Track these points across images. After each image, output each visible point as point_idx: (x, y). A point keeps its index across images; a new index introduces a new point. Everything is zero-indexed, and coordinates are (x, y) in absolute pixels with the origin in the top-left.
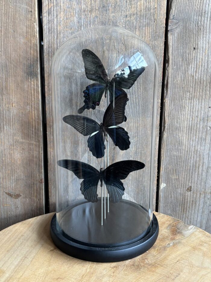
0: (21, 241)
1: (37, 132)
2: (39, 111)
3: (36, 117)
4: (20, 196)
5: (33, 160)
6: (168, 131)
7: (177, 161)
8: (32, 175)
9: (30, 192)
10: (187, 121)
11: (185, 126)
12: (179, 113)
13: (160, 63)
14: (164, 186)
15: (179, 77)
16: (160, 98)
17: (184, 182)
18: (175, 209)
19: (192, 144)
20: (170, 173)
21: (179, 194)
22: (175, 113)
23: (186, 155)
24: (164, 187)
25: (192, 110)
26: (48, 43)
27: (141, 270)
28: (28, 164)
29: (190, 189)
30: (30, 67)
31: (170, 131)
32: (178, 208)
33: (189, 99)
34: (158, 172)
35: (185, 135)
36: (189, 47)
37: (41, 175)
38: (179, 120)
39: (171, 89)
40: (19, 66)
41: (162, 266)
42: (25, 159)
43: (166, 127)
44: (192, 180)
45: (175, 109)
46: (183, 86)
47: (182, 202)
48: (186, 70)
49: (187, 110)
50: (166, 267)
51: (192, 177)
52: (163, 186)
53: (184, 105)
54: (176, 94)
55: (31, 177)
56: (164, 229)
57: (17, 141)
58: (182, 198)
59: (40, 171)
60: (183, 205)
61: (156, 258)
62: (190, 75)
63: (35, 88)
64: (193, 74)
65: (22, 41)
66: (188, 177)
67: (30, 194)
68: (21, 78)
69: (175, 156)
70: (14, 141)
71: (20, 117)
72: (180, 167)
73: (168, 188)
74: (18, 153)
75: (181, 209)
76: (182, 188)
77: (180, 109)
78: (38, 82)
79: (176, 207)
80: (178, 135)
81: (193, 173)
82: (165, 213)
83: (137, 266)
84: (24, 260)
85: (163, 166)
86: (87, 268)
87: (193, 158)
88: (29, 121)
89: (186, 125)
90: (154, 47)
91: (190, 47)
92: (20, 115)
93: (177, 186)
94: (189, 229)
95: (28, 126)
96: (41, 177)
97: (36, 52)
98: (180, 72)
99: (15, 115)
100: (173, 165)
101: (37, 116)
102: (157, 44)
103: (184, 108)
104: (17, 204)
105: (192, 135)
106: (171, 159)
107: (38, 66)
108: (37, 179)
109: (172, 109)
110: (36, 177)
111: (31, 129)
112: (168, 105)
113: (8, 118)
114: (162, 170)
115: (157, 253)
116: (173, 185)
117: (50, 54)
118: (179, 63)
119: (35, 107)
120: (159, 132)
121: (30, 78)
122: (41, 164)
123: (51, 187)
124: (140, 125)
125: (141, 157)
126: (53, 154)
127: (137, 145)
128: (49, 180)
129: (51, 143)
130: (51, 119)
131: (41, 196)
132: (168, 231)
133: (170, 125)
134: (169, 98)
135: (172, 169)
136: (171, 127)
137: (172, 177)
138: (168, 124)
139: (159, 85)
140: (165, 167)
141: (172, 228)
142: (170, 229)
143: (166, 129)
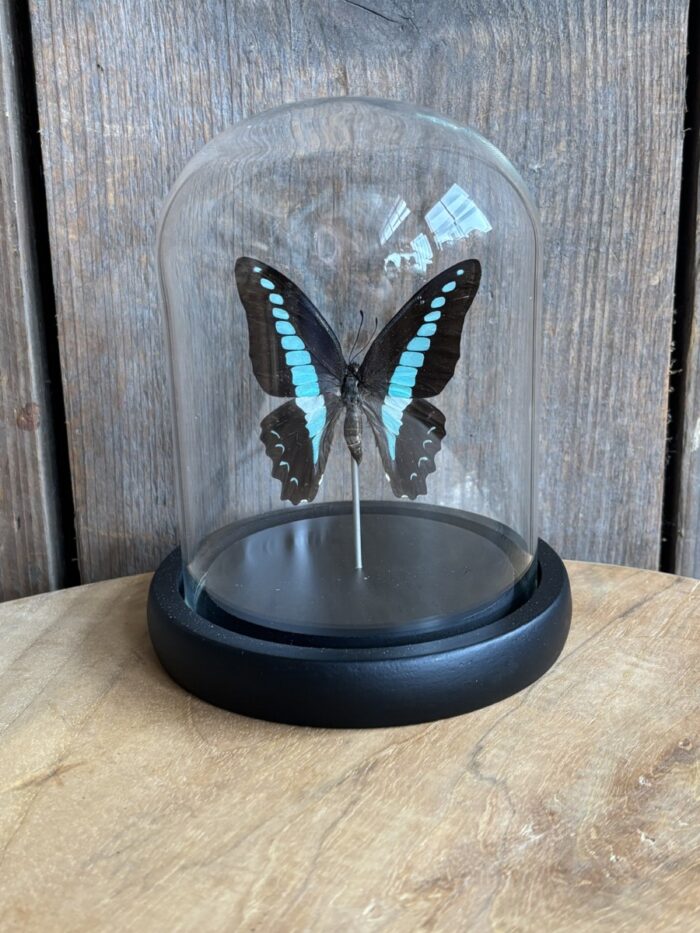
37: (22, 380)
59: (16, 357)
83: (586, 874)
96: (22, 392)
108: (3, 407)
120: (682, 109)
122: (16, 319)
123: (83, 448)
124: (584, 64)
125: (596, 266)
126: (83, 256)
127: (567, 188)
128: (69, 414)
129: (64, 189)
130: (56, 49)
131: (28, 504)
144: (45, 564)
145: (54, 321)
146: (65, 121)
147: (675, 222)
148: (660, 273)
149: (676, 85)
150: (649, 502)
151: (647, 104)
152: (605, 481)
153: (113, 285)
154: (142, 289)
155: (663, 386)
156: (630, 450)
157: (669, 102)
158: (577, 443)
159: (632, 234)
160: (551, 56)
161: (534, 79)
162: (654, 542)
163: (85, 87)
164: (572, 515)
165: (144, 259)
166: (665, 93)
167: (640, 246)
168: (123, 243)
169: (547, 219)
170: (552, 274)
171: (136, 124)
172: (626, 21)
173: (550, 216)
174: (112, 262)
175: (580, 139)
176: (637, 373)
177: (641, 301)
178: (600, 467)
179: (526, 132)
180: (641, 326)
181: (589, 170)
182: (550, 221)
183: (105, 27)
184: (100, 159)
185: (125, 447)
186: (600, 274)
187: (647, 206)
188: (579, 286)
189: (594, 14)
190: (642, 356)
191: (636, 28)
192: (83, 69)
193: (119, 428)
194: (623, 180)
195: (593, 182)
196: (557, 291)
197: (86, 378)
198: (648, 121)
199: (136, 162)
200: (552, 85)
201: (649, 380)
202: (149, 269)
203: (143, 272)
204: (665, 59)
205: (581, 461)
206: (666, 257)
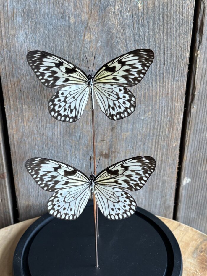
6: (199, 103)
14: (188, 182)
20: (197, 163)
24: (188, 184)
31: (202, 103)
34: (179, 162)
37: (1, 167)
43: (196, 97)
52: (187, 181)
56: (188, 258)
73: (194, 184)
85: (187, 154)
96: (2, 170)
100: (204, 153)
106: (202, 144)
112: (202, 62)
114: (186, 160)
116: (202, 180)
120: (184, 104)
123: (19, 183)
124: (157, 92)
125: (158, 142)
126: (18, 137)
127: (151, 123)
128: (15, 174)
129: (12, 121)
130: (9, 86)
131: (4, 196)
132: (194, 263)
133: (202, 93)
134: (204, 51)
135: (202, 158)
136: (205, 96)
137: (200, 169)
138: (200, 92)
139: (188, 28)
140: (190, 155)
141: (200, 256)
142: (198, 257)
143: (197, 99)
144: (9, 210)
145: (10, 153)
146: (11, 104)
147: (180, 131)
148: (176, 143)
149: (182, 98)
150: (171, 197)
151: (174, 102)
152: (159, 192)
153: (26, 144)
154: (34, 145)
155: (175, 170)
156: (166, 185)
157: (180, 102)
158: (152, 183)
159: (168, 134)
160: (147, 91)
161: (142, 97)
162: (172, 206)
163: (17, 96)
164: (150, 200)
165: (35, 138)
166: (179, 100)
167: (170, 137)
168: (29, 134)
169: (145, 130)
170: (146, 143)
171: (32, 105)
172: (169, 82)
173: (146, 130)
174: (26, 139)
175: (155, 111)
176: (169, 166)
177: (170, 150)
178: (158, 189)
179: (140, 110)
180: (170, 156)
181: (157, 119)
182: (146, 131)
183: (22, 81)
184: (22, 114)
185: (30, 183)
186: (159, 143)
187: (173, 128)
188: (154, 146)
189: (160, 80)
190: (170, 163)
191: (171, 84)
192: (16, 91)
193: (28, 178)
194: (166, 121)
195: (158, 122)
196: (147, 147)
197: (19, 166)
198: (174, 107)
199: (32, 114)
200: (148, 98)
201: (172, 169)
202: (36, 140)
203: (34, 141)
204: (179, 91)
205: (153, 187)
206: (177, 140)
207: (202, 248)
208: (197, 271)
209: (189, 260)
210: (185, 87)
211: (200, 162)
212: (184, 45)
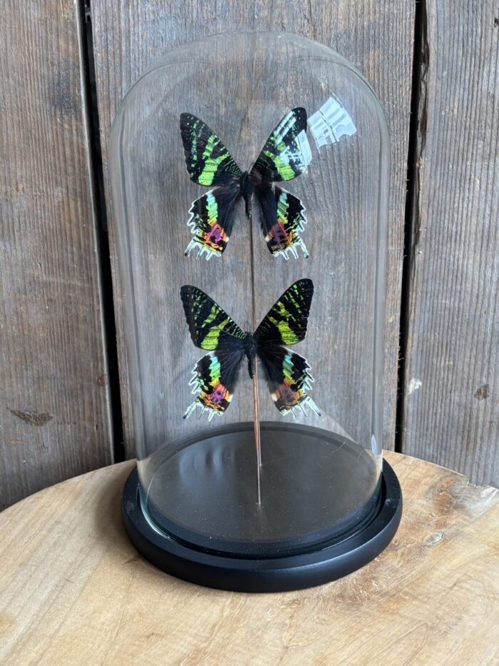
0: (54, 538)
1: (84, 256)
2: (86, 203)
3: (80, 217)
4: (50, 418)
5: (78, 328)
6: (428, 245)
7: (451, 321)
8: (78, 366)
9: (74, 410)
10: (478, 216)
11: (473, 231)
12: (457, 195)
13: (405, 64)
14: (417, 387)
15: (457, 98)
16: (407, 159)
17: (469, 373)
18: (447, 442)
19: (491, 278)
20: (431, 352)
21: (455, 405)
22: (446, 196)
23: (474, 304)
24: (418, 390)
25: (490, 186)
26: (103, 18)
27: (363, 609)
28: (66, 339)
29: (483, 393)
30: (59, 84)
31: (433, 244)
32: (453, 442)
33: (483, 157)
34: (400, 352)
35: (473, 253)
36: (482, 17)
37: (100, 365)
38: (455, 215)
39: (434, 133)
40: (29, 82)
41: (415, 598)
42: (57, 325)
43: (422, 236)
44: (489, 369)
45: (445, 185)
46: (468, 124)
47: (464, 426)
48: (473, 81)
49: (477, 187)
50: (425, 599)
51: (489, 362)
52: (415, 385)
53: (471, 175)
54: (448, 145)
55: (76, 370)
56: (418, 499)
57: (34, 281)
58: (463, 414)
59: (97, 354)
60: (466, 433)
61: (399, 576)
62: (486, 94)
63: (75, 141)
64: (492, 92)
65: (34, 16)
66: (480, 363)
67: (74, 413)
68: (37, 115)
69: (445, 308)
70: (27, 280)
71: (38, 219)
72: (458, 337)
73: (428, 391)
74: (37, 312)
75: (462, 444)
76: (464, 390)
77: (458, 185)
78: (82, 124)
79: (447, 439)
80: (453, 253)
81: (493, 351)
82: (420, 455)
83: (350, 598)
84: (63, 587)
85: (413, 335)
86: (224, 606)
87: (491, 314)
88: (63, 227)
89: (474, 227)
90: (389, 20)
91: (484, 18)
92: (39, 212)
93: (452, 385)
94: (482, 496)
95: (59, 242)
96: (100, 370)
97: (73, 44)
98: (457, 87)
99: (26, 211)
100: (441, 333)
101: (82, 214)
102: (395, 12)
103: (470, 184)
104: (42, 439)
105: (490, 253)
106: (436, 318)
107: (80, 81)
108: (90, 377)
109: (438, 185)
110: (87, 370)
111: (69, 247)
112: (428, 176)
113: (8, 220)
114: (412, 346)
115: (401, 564)
116: (441, 382)
117: (110, 47)
118: (455, 63)
119: (75, 191)
120: (402, 247)
121: (58, 113)
122: (98, 338)
128: (121, 378)
131: (101, 418)
132: (428, 504)
133: (431, 228)
134: (430, 158)
135: (438, 343)
136: (436, 233)
137: (437, 362)
138: (428, 227)
139: (403, 123)
140: (419, 337)
141: (439, 496)
142: (435, 498)
143: (423, 238)
145: (115, 338)
147: (400, 295)
148: (393, 317)
149: (399, 237)
150: (390, 416)
155: (395, 365)
157: (397, 244)
162: (392, 434)
166: (395, 240)
170: (340, 319)
196: (341, 326)
201: (389, 363)
204: (394, 226)
206: (395, 311)
207: (443, 486)
208: (434, 514)
209: (420, 501)
210: (403, 218)
211: (436, 350)
212: (398, 149)
